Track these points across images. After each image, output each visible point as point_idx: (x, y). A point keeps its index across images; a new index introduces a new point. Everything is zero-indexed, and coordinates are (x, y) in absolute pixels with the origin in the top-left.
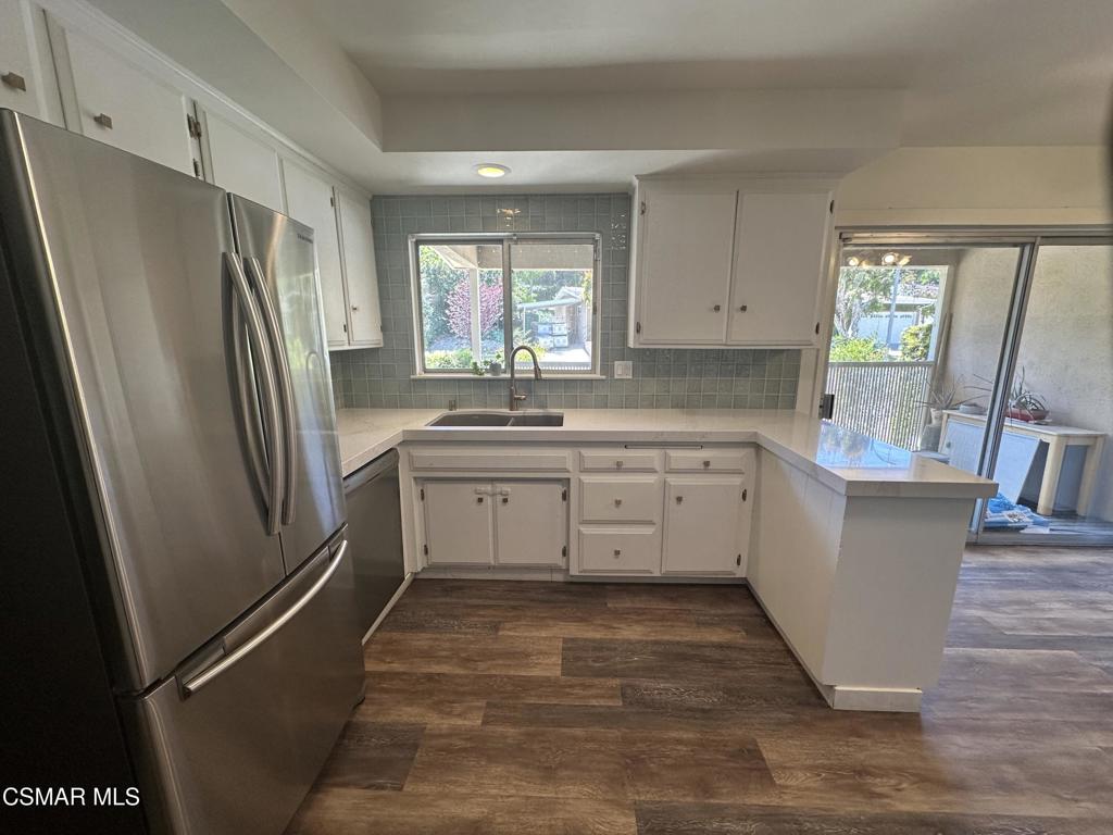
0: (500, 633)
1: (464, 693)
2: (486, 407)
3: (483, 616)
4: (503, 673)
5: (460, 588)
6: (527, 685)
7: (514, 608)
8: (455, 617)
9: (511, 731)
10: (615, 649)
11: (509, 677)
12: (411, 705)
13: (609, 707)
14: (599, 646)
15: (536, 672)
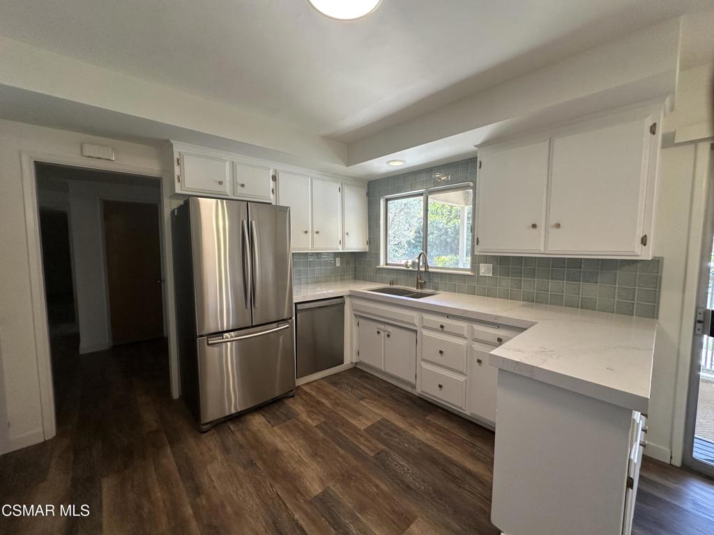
0: (361, 402)
1: (321, 413)
2: (407, 286)
3: (363, 392)
4: (343, 415)
5: (367, 378)
6: (346, 424)
7: (379, 396)
8: (352, 387)
9: (321, 435)
10: (402, 435)
11: (343, 418)
12: (303, 407)
13: (366, 454)
14: (396, 430)
15: (354, 422)
